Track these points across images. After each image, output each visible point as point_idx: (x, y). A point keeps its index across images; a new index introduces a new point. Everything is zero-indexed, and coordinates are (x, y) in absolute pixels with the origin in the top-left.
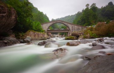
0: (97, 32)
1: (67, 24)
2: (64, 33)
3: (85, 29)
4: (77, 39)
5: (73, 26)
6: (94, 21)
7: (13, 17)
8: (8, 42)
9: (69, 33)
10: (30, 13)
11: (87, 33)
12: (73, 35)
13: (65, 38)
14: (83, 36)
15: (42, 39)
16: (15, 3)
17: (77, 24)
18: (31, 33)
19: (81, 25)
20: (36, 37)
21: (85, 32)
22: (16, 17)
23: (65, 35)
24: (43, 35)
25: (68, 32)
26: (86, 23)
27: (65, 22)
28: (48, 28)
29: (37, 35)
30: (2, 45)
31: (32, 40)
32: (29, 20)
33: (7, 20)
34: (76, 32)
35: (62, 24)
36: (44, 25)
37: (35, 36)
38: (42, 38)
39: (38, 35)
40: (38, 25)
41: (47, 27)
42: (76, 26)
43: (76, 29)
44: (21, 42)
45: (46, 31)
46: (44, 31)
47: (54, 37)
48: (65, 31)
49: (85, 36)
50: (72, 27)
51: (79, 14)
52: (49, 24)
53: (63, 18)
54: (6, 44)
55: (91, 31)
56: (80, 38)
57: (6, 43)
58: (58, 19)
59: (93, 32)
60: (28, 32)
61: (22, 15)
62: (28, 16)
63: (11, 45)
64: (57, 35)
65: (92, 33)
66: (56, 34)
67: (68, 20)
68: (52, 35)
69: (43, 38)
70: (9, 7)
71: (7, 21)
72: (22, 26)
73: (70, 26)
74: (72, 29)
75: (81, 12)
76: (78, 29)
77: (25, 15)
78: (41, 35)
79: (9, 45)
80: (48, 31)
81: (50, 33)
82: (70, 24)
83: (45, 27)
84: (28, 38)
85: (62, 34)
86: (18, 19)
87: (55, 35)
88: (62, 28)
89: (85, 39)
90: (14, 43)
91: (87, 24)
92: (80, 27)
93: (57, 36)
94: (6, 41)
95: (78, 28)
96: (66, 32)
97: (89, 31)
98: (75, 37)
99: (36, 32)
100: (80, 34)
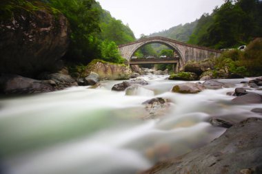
0: (250, 61)
1: (174, 44)
2: (167, 64)
3: (219, 55)
4: (197, 79)
5: (189, 48)
6: (244, 34)
7: (64, 34)
8: (57, 83)
9: (178, 65)
10: (95, 23)
11: (224, 65)
12: (187, 69)
13: (168, 76)
14: (211, 73)
15: (120, 78)
16: (65, 4)
17: (199, 44)
18: (99, 64)
19: (207, 46)
20: (109, 74)
21: (216, 64)
22: (69, 34)
23: (170, 70)
24: (123, 69)
25: (176, 64)
26: (220, 42)
27: (170, 40)
28: (134, 55)
29: (110, 71)
30: (46, 88)
31: (100, 79)
32: (94, 39)
33: (52, 40)
34: (195, 63)
35: (163, 46)
36: (124, 48)
37: (106, 71)
38: (120, 75)
39: (112, 69)
40: (112, 49)
41: (131, 53)
42: (195, 49)
43: (195, 55)
44: (80, 84)
45: (128, 60)
46: (125, 62)
47: (146, 73)
48: (169, 60)
49: (217, 72)
50: (187, 52)
51: (204, 20)
52: (135, 47)
53: (166, 32)
54: (54, 87)
55: (234, 60)
56: (204, 77)
57: (53, 85)
58: (154, 34)
59: (238, 62)
60: (92, 63)
61: (80, 28)
62: (90, 31)
63: (62, 89)
64: (151, 70)
65: (236, 66)
66: (150, 66)
67: (177, 36)
68: (140, 69)
69: (123, 75)
70: (55, 12)
71: (53, 43)
72: (81, 51)
73: (182, 50)
74: (187, 57)
75: (210, 14)
76: (201, 56)
77: (86, 29)
78: (118, 70)
79: (58, 89)
80: (132, 60)
81: (136, 66)
82: (182, 44)
83: (126, 52)
84: (93, 75)
85: (163, 68)
86: (72, 37)
87: (146, 70)
88: (163, 54)
89: (216, 78)
90: (67, 84)
91: (222, 43)
92: (206, 52)
93: (152, 73)
94: (53, 82)
95: (200, 54)
96: (172, 64)
97: (228, 60)
98: (191, 75)
99: (109, 63)
100: (206, 67)
